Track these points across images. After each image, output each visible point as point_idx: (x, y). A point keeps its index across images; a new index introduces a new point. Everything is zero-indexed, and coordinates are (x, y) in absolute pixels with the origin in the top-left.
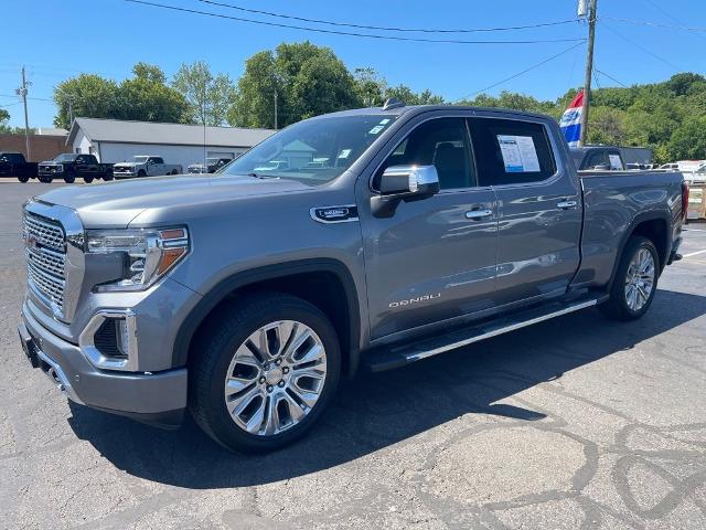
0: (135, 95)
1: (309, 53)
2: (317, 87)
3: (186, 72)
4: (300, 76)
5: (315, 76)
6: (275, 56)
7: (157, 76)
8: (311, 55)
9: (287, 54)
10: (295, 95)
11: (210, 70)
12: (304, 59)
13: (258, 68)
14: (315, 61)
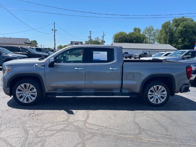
0: (131, 36)
1: (183, 20)
2: (185, 30)
3: (147, 29)
4: (180, 28)
5: (184, 27)
6: (172, 22)
7: (139, 30)
8: (184, 21)
9: (176, 21)
10: (177, 33)
11: (154, 28)
12: (182, 22)
13: (166, 26)
14: (185, 23)
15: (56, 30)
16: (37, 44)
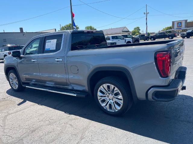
15: (148, 13)
16: (140, 30)
